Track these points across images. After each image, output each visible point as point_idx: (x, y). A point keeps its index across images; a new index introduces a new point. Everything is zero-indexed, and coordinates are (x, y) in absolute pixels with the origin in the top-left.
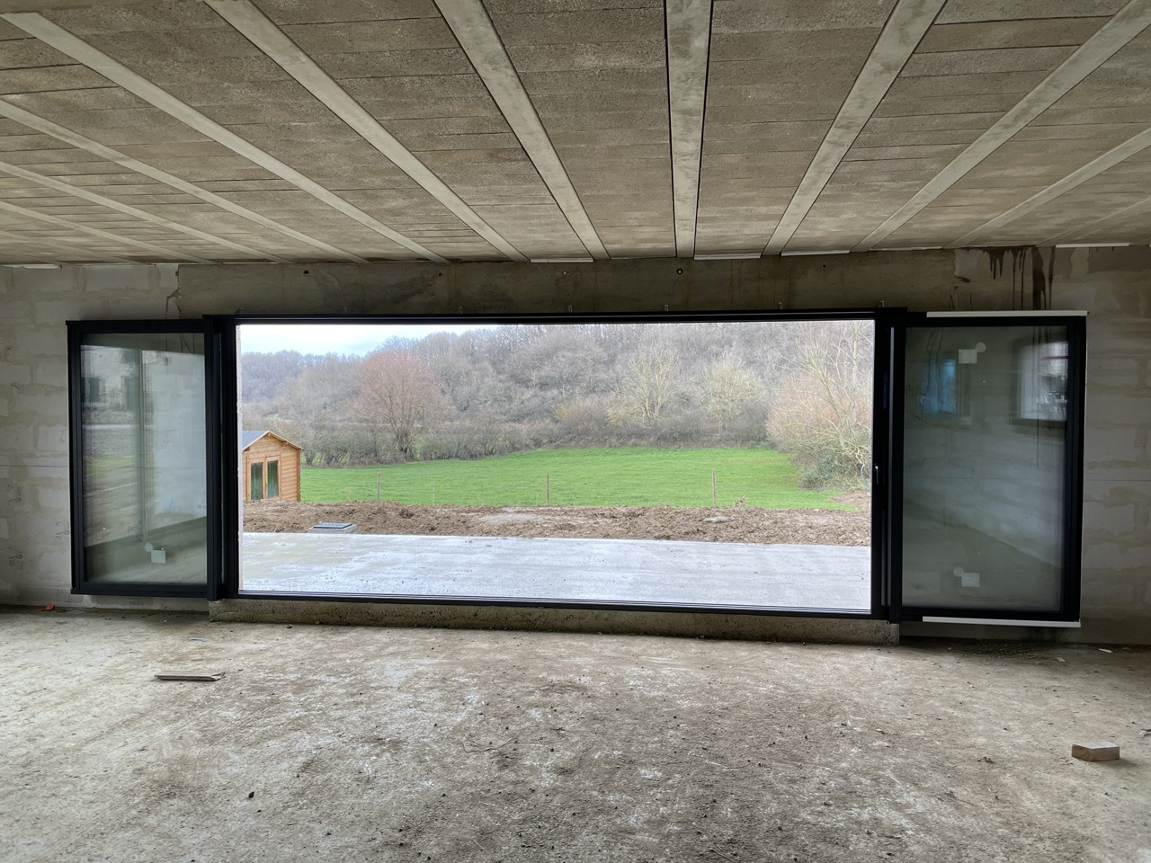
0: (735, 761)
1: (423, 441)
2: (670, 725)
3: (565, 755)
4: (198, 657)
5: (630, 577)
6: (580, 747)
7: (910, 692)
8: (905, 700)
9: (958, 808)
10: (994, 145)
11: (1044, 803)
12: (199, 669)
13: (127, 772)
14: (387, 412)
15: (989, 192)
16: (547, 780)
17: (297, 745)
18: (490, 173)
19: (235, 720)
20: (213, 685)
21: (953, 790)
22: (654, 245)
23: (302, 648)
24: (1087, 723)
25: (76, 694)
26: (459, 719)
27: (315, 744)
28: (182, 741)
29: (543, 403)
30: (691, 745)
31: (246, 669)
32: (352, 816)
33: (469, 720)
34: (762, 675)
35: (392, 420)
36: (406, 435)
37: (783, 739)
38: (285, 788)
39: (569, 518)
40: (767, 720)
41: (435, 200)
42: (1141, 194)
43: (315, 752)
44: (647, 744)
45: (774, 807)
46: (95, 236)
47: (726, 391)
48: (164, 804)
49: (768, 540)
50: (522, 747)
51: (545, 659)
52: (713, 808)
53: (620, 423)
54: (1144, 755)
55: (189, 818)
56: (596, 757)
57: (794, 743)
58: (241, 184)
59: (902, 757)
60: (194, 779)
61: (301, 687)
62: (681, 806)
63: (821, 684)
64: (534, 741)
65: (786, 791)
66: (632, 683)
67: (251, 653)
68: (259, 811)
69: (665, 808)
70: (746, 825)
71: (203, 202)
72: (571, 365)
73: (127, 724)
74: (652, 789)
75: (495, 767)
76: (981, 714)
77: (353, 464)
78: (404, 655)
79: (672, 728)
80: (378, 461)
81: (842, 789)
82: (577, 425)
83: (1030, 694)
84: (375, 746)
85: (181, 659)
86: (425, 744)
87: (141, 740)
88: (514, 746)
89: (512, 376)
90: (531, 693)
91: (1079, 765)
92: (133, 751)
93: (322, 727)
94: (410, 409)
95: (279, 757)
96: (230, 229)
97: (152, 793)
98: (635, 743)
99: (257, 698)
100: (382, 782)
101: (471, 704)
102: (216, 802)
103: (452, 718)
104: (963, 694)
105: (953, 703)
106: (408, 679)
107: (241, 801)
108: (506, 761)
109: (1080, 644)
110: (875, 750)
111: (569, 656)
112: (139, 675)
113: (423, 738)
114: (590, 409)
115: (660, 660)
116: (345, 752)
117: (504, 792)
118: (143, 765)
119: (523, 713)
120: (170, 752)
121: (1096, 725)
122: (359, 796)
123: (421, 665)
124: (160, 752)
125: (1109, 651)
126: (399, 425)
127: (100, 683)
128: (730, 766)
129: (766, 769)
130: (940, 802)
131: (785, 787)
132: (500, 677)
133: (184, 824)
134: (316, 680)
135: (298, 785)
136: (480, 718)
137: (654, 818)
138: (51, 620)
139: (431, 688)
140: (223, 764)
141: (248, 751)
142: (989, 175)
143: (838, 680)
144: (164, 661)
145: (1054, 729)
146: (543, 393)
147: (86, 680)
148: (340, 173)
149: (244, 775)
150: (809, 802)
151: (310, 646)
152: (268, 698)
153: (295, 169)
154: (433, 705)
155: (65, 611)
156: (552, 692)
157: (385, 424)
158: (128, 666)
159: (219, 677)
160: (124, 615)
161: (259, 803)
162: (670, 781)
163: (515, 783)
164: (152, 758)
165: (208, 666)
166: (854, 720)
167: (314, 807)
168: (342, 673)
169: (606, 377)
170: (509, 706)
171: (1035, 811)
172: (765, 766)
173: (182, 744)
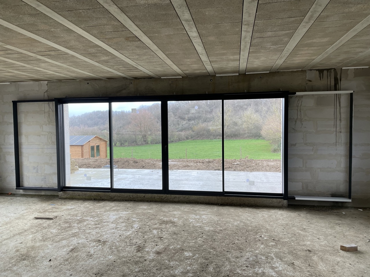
0: (218, 250)
1: (151, 138)
2: (200, 236)
3: (161, 247)
4: (51, 211)
5: (201, 183)
6: (167, 244)
7: (287, 225)
8: (285, 228)
9: (294, 269)
10: (305, 30)
11: (326, 267)
12: (49, 215)
13: (14, 251)
14: (139, 129)
15: (310, 48)
16: (152, 256)
17: (72, 242)
18: (130, 46)
19: (55, 233)
20: (52, 221)
21: (294, 262)
22: (200, 71)
23: (85, 208)
24: (348, 237)
25: (7, 223)
26: (128, 234)
27: (78, 242)
28: (35, 240)
29: (189, 125)
30: (205, 244)
31: (64, 215)
32: (81, 269)
33: (132, 234)
34: (236, 218)
35: (141, 131)
36: (145, 136)
37: (238, 242)
38: (62, 258)
39: (188, 163)
40: (234, 235)
41: (117, 57)
42: (366, 48)
43: (76, 245)
44: (190, 243)
45: (228, 267)
46: (14, 72)
47: (249, 121)
48: (21, 262)
49: (253, 170)
50: (147, 244)
51: (164, 212)
52: (206, 267)
53: (214, 132)
54: (367, 249)
55: (27, 268)
56: (171, 248)
57: (242, 243)
58: (48, 53)
59: (279, 249)
60: (33, 254)
61: (80, 221)
62: (195, 266)
63: (256, 221)
64: (151, 242)
65: (234, 261)
66: (191, 221)
67: (68, 210)
68: (51, 266)
69: (189, 267)
70: (216, 274)
71: (40, 60)
72: (198, 113)
73: (19, 234)
74: (187, 260)
75: (135, 251)
76: (311, 233)
77: (129, 146)
78: (118, 210)
79: (200, 237)
80: (137, 144)
81: (254, 261)
82: (200, 132)
83: (330, 226)
84: (97, 243)
85: (45, 211)
86: (114, 243)
87: (22, 240)
88: (144, 243)
89: (179, 117)
90: (156, 224)
91: (342, 253)
92: (18, 243)
93: (82, 236)
94: (147, 128)
95: (64, 247)
96: (55, 69)
97: (19, 259)
98: (186, 243)
99: (65, 225)
100: (95, 256)
101: (134, 228)
102: (38, 262)
103: (126, 233)
104: (306, 226)
105: (301, 229)
106: (116, 219)
107: (46, 262)
108: (139, 249)
109: (352, 207)
110: (270, 246)
111: (172, 211)
112: (30, 217)
113: (114, 240)
114: (204, 127)
115: (203, 213)
116: (87, 245)
117: (136, 260)
118: (19, 248)
119: (151, 231)
120: (30, 244)
121: (352, 238)
122: (86, 261)
123: (122, 214)
124: (26, 245)
125: (362, 210)
126: (143, 133)
127: (16, 219)
128: (217, 252)
129: (229, 253)
130: (288, 266)
131: (234, 260)
132: (147, 219)
133: (25, 270)
134: (86, 219)
135: (67, 257)
136: (136, 233)
137: (184, 271)
138: (9, 198)
139: (123, 222)
140: (45, 249)
141: (55, 244)
142: (307, 42)
143: (263, 220)
144: (40, 212)
145: (336, 239)
146: (189, 122)
147: (12, 218)
148: (79, 47)
149: (51, 253)
150: (241, 266)
151: (88, 207)
152: (69, 225)
153: (63, 47)
154: (122, 228)
155: (14, 195)
156: (163, 224)
157: (139, 133)
158: (27, 214)
159: (55, 218)
160: (32, 196)
161: (52, 263)
162: (194, 257)
163: (140, 257)
164: (23, 246)
165: (53, 214)
166: (265, 235)
167: (70, 265)
168: (95, 217)
169: (209, 116)
170: (147, 229)
171: (322, 270)
172: (229, 252)
173: (35, 242)
